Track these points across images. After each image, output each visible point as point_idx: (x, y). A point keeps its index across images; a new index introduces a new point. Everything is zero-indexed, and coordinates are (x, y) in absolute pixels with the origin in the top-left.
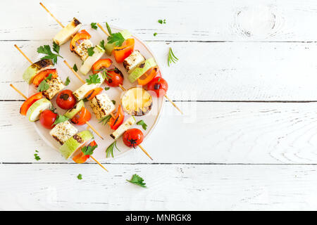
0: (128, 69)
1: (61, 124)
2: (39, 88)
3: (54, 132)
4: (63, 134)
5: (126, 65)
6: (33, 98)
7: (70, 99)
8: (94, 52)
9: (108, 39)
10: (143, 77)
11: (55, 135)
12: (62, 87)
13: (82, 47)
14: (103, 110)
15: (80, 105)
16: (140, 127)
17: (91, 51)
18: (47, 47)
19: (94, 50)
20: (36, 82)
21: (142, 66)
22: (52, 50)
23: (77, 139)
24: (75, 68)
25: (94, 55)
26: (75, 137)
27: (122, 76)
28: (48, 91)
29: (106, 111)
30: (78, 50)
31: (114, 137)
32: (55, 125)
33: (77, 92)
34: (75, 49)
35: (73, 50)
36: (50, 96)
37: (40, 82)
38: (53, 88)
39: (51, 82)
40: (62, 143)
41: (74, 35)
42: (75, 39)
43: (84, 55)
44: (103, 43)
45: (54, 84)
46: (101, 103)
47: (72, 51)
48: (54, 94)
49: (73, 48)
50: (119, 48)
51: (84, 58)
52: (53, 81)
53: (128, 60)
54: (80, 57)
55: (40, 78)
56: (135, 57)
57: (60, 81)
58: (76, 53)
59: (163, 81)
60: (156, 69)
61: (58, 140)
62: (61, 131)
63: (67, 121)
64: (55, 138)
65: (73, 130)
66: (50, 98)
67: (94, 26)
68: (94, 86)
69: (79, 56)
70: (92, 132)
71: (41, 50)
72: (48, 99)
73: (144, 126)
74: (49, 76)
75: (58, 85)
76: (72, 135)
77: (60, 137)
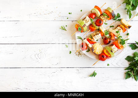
0: (110, 46)
1: (90, 20)
2: (104, 13)
3: (88, 18)
5: (112, 45)
9: (123, 39)
10: (107, 52)
12: (104, 21)
14: (95, 36)
15: (98, 27)
20: (107, 12)
21: (112, 51)
23: (84, 26)
27: (108, 44)
28: (103, 16)
30: (119, 28)
31: (84, 39)
32: (90, 18)
33: (102, 26)
35: (118, 26)
36: (101, 17)
43: (117, 30)
44: (121, 37)
45: (105, 18)
46: (98, 35)
51: (115, 30)
53: (114, 46)
54: (116, 28)
60: (110, 57)
61: (84, 19)
62: (87, 20)
63: (91, 22)
64: (85, 18)
65: (88, 24)
66: (100, 17)
67: (128, 34)
76: (86, 24)
77: (85, 20)
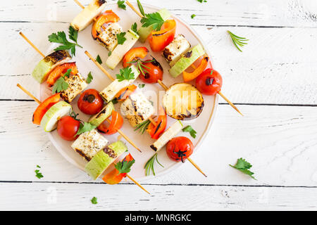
0: (170, 60)
1: (87, 134)
2: (54, 89)
3: (78, 144)
4: (90, 147)
5: (166, 54)
6: (49, 101)
7: (96, 102)
8: (125, 39)
9: (141, 21)
10: (190, 70)
11: (80, 148)
12: (85, 86)
13: (109, 32)
15: (110, 108)
16: (187, 135)
17: (121, 38)
18: (62, 34)
19: (125, 36)
20: (51, 80)
21: (188, 54)
22: (68, 38)
23: (109, 153)
24: (99, 60)
25: (125, 42)
26: (106, 150)
27: (161, 69)
28: (67, 91)
29: (144, 116)
30: (104, 36)
31: (155, 149)
32: (78, 136)
33: (105, 91)
34: (100, 36)
35: (97, 37)
36: (70, 97)
37: (56, 79)
38: (73, 88)
39: (71, 80)
40: (88, 159)
41: (97, 17)
42: (99, 23)
43: (112, 43)
44: (135, 26)
45: (75, 82)
46: (138, 105)
47: (95, 39)
48: (75, 95)
49: (98, 34)
50: (157, 33)
51: (111, 47)
52: (74, 79)
53: (171, 48)
54: (107, 45)
55: (55, 75)
56: (179, 44)
57: (81, 78)
58: (100, 40)
59: (216, 73)
60: (207, 59)
61: (83, 155)
62: (87, 143)
63: (93, 130)
64: (78, 151)
65: (102, 141)
66: (70, 100)
67: (122, 6)
68: (126, 83)
69: (105, 44)
70: (126, 143)
71: (53, 38)
72: (67, 101)
73: (193, 133)
74: (68, 72)
75: (80, 83)
76: (101, 148)
77: (86, 151)
